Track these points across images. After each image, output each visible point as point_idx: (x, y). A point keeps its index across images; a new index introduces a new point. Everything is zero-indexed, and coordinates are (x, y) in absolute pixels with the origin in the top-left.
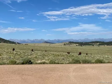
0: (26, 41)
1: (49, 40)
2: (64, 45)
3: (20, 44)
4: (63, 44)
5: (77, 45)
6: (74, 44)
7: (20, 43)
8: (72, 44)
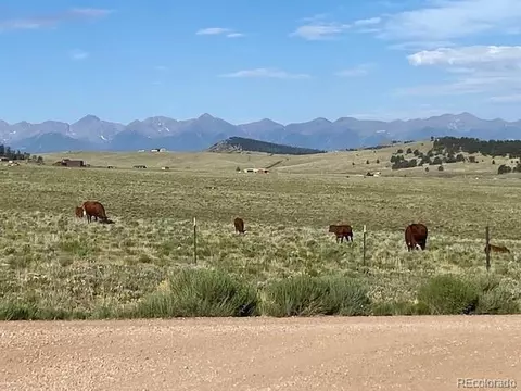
0: (73, 134)
1: (267, 122)
2: (398, 163)
3: (14, 158)
4: (387, 155)
5: (503, 170)
6: (478, 156)
7: (15, 149)
8: (460, 158)
